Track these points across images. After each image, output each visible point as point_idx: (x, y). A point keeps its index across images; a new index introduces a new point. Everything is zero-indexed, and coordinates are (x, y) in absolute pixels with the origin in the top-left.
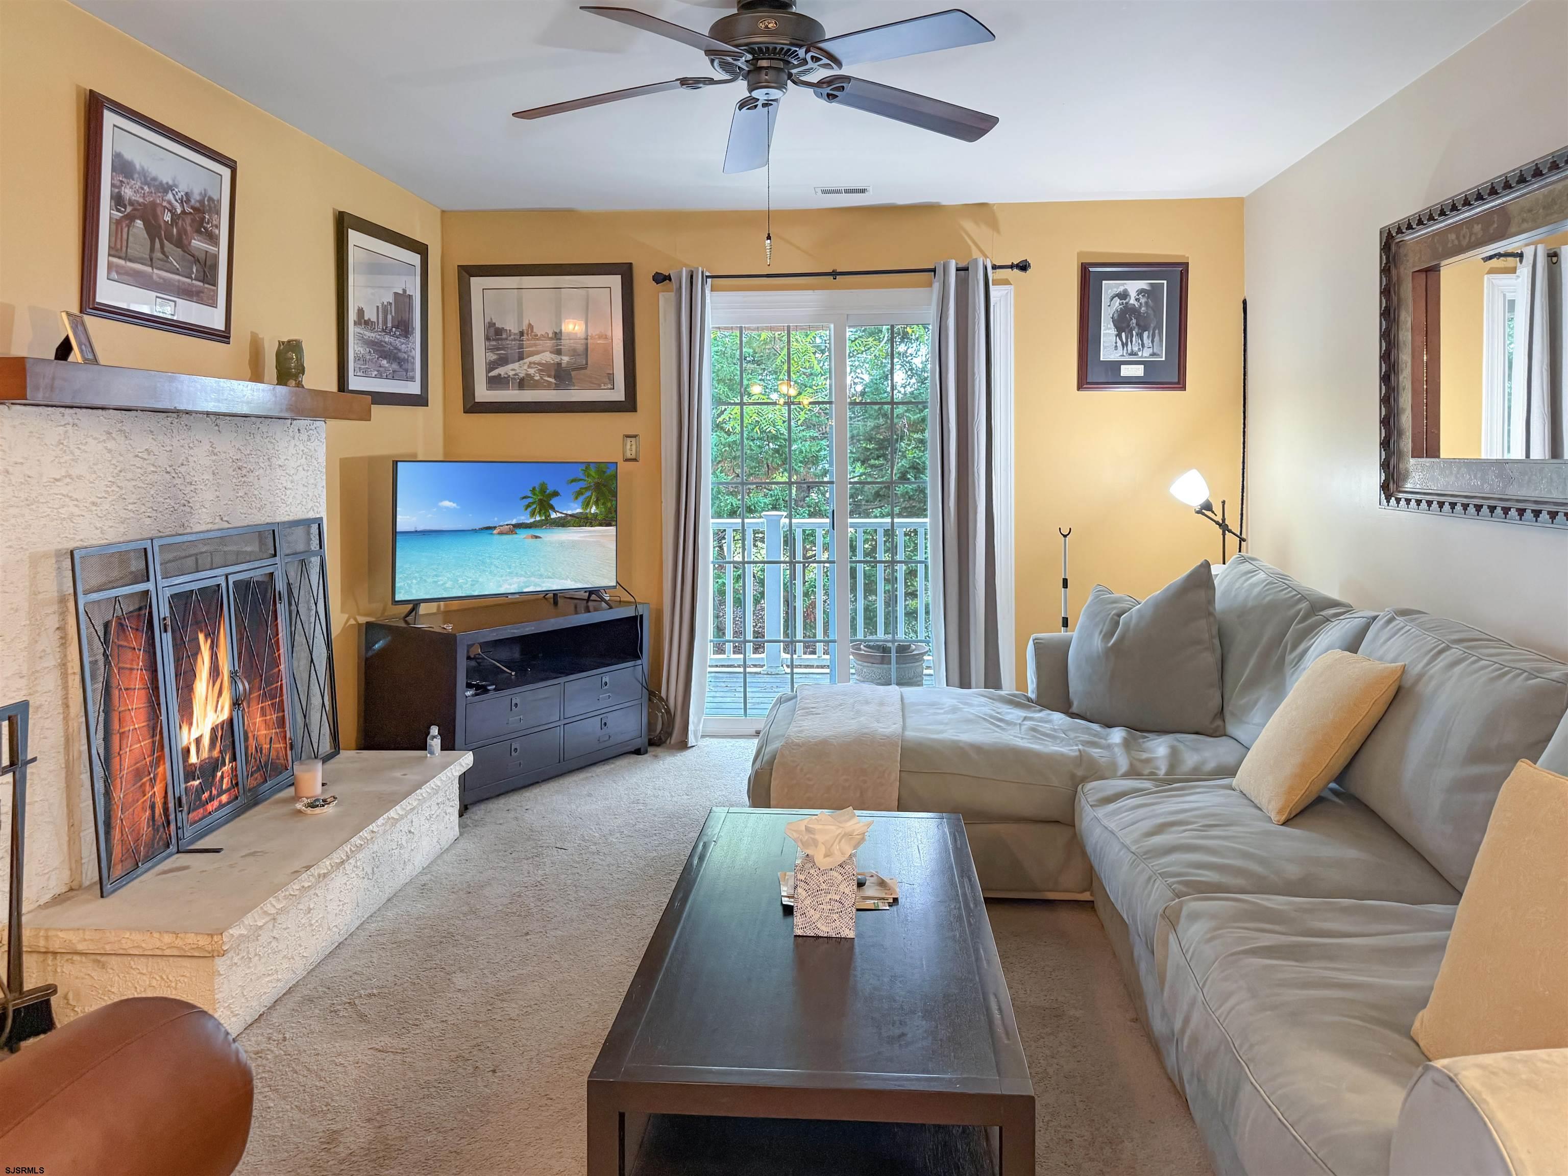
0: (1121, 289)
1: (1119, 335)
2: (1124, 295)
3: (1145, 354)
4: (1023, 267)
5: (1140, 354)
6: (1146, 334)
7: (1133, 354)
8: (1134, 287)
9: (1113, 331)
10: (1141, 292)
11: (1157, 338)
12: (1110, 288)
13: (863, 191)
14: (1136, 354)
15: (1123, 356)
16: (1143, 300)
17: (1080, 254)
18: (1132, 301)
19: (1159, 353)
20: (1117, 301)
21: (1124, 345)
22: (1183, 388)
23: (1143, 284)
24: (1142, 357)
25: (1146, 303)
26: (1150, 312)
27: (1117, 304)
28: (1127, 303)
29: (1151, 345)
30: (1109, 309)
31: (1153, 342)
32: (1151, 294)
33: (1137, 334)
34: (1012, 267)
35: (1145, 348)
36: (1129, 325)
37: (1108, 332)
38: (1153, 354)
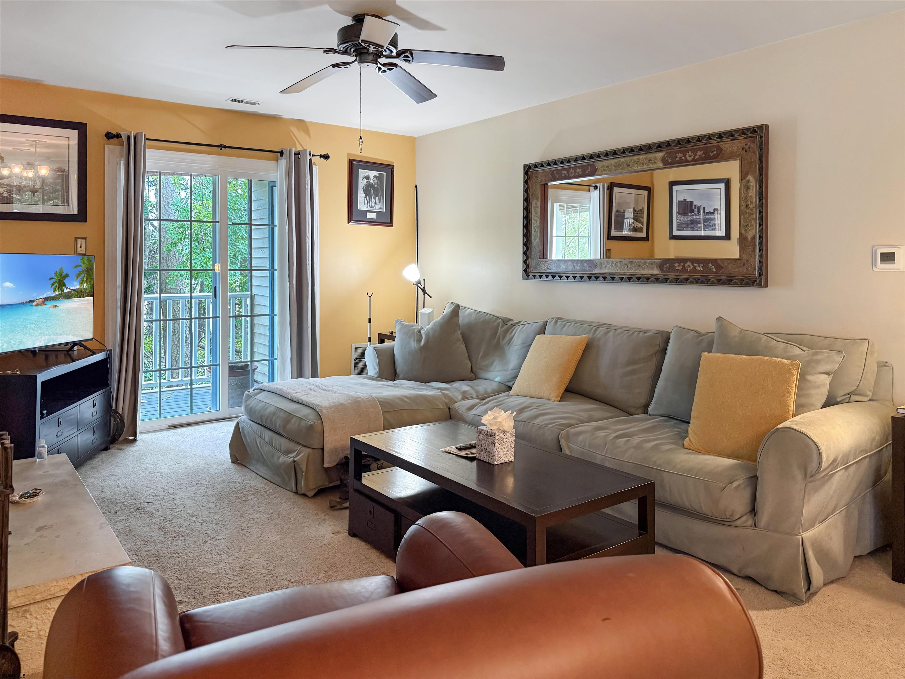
0: (367, 174)
1: (366, 197)
2: (368, 178)
3: (377, 208)
4: (326, 157)
5: (375, 207)
6: (377, 198)
7: (372, 207)
8: (372, 174)
9: (364, 195)
10: (375, 177)
11: (381, 201)
12: (362, 173)
13: (257, 104)
14: (373, 208)
15: (367, 208)
16: (376, 181)
17: (348, 154)
18: (372, 181)
19: (382, 208)
20: (365, 180)
21: (368, 202)
22: (392, 226)
23: (376, 173)
24: (375, 209)
25: (377, 183)
26: (379, 187)
27: (365, 182)
28: (369, 182)
29: (379, 204)
30: (362, 184)
31: (380, 202)
32: (379, 178)
33: (373, 198)
34: (321, 156)
35: (377, 205)
36: (370, 193)
37: (361, 195)
38: (380, 208)
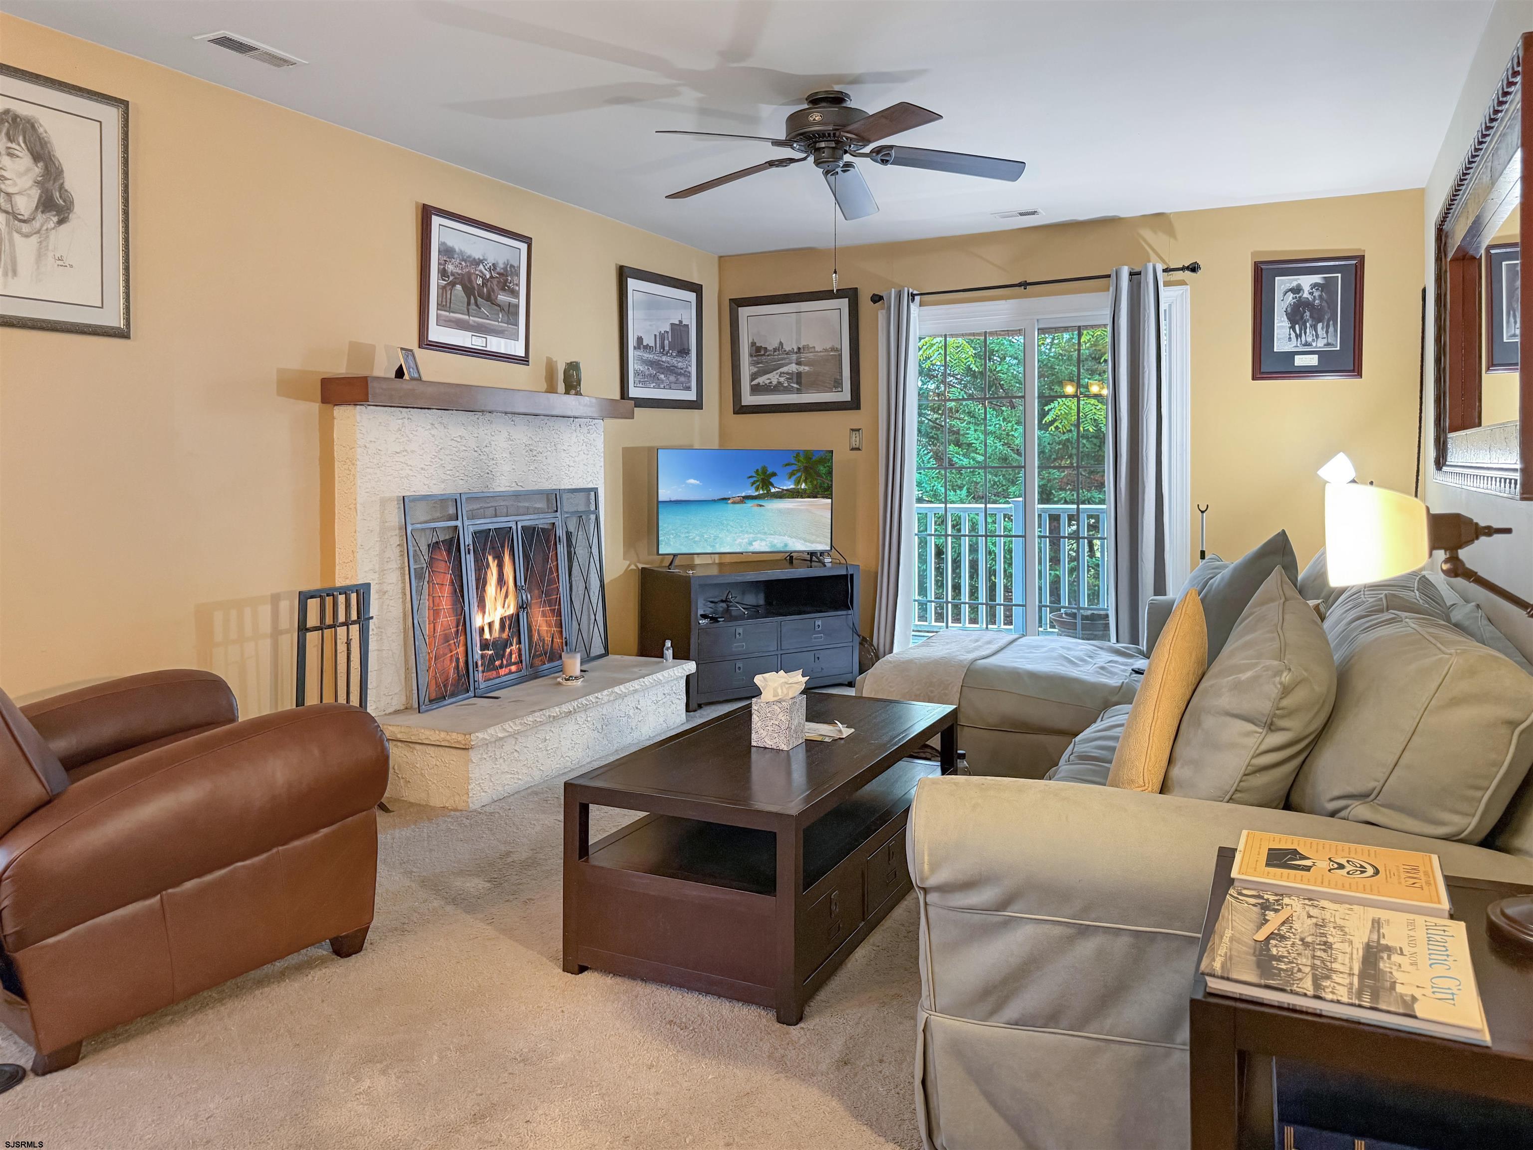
0: (1294, 284)
1: (1293, 328)
2: (1297, 290)
3: (1320, 344)
4: (1194, 268)
5: (1314, 344)
6: (1320, 326)
7: (1307, 344)
8: (1306, 282)
9: (1287, 324)
10: (1314, 286)
11: (1331, 329)
12: (1282, 283)
13: (1034, 213)
14: (1310, 345)
15: (1297, 346)
16: (1317, 294)
17: (1254, 254)
18: (1306, 295)
19: (1334, 343)
20: (1290, 296)
21: (1298, 336)
22: (1360, 375)
23: (1317, 279)
24: (1316, 347)
25: (1320, 297)
26: (1324, 304)
27: (1291, 298)
28: (1300, 297)
29: (1325, 335)
30: (1282, 303)
31: (1327, 332)
32: (1326, 287)
33: (1311, 326)
34: (1183, 269)
35: (1320, 339)
36: (1302, 317)
37: (1281, 325)
38: (1328, 344)
